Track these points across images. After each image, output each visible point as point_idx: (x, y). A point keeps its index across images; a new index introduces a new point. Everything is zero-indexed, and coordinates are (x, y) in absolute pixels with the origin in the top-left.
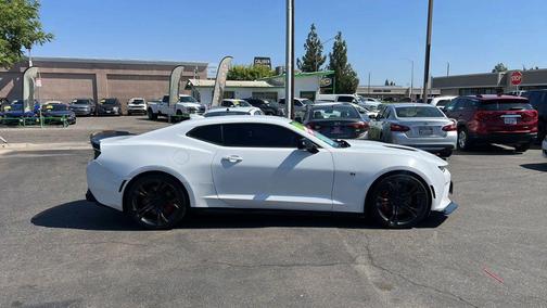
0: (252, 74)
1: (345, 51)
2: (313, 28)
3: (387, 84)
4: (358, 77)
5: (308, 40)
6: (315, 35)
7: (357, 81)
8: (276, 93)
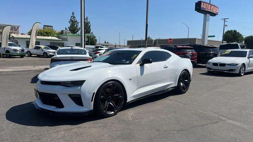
0: (46, 33)
1: (90, 26)
2: (73, 14)
3: (105, 42)
4: (96, 38)
5: (71, 19)
6: (74, 17)
7: (96, 40)
8: (63, 43)
